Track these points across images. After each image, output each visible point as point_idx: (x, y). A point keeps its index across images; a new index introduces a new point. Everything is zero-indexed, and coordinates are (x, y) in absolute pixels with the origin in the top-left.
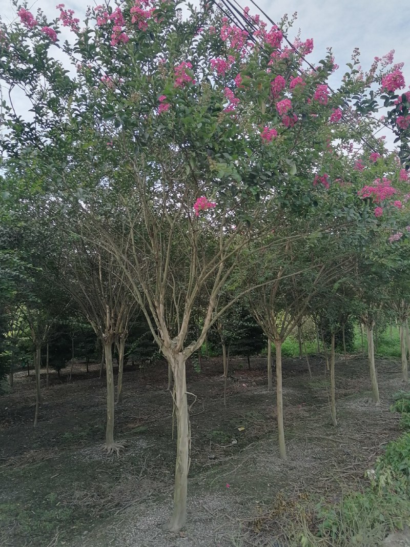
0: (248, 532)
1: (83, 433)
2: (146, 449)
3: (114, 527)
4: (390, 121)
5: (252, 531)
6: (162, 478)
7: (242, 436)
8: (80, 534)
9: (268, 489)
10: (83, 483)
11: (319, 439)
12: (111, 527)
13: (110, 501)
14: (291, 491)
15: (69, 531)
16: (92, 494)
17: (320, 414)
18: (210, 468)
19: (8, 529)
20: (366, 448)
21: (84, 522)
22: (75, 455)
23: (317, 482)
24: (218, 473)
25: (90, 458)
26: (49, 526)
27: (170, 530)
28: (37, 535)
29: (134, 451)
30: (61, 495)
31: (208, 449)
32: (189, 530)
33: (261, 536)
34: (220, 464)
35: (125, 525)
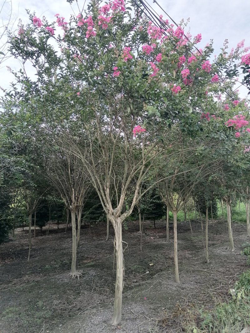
0: (159, 327)
1: (57, 266)
2: (95, 276)
3: (78, 322)
4: (245, 81)
5: (161, 326)
6: (105, 293)
7: (152, 269)
8: (58, 326)
9: (170, 301)
10: (58, 295)
11: (198, 271)
12: (76, 322)
13: (74, 307)
14: (183, 302)
15: (51, 324)
16: (64, 302)
17: (198, 256)
18: (133, 288)
19: (15, 323)
20: (227, 276)
21: (60, 319)
22: (53, 279)
23: (198, 297)
24: (139, 291)
25: (62, 281)
26: (39, 321)
27: (112, 325)
28: (32, 327)
29: (88, 277)
30: (45, 302)
31: (132, 276)
32: (123, 325)
33: (166, 329)
34: (140, 285)
35: (85, 321)
